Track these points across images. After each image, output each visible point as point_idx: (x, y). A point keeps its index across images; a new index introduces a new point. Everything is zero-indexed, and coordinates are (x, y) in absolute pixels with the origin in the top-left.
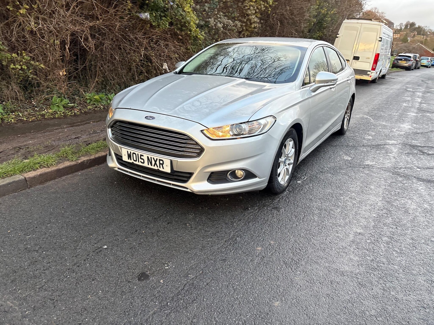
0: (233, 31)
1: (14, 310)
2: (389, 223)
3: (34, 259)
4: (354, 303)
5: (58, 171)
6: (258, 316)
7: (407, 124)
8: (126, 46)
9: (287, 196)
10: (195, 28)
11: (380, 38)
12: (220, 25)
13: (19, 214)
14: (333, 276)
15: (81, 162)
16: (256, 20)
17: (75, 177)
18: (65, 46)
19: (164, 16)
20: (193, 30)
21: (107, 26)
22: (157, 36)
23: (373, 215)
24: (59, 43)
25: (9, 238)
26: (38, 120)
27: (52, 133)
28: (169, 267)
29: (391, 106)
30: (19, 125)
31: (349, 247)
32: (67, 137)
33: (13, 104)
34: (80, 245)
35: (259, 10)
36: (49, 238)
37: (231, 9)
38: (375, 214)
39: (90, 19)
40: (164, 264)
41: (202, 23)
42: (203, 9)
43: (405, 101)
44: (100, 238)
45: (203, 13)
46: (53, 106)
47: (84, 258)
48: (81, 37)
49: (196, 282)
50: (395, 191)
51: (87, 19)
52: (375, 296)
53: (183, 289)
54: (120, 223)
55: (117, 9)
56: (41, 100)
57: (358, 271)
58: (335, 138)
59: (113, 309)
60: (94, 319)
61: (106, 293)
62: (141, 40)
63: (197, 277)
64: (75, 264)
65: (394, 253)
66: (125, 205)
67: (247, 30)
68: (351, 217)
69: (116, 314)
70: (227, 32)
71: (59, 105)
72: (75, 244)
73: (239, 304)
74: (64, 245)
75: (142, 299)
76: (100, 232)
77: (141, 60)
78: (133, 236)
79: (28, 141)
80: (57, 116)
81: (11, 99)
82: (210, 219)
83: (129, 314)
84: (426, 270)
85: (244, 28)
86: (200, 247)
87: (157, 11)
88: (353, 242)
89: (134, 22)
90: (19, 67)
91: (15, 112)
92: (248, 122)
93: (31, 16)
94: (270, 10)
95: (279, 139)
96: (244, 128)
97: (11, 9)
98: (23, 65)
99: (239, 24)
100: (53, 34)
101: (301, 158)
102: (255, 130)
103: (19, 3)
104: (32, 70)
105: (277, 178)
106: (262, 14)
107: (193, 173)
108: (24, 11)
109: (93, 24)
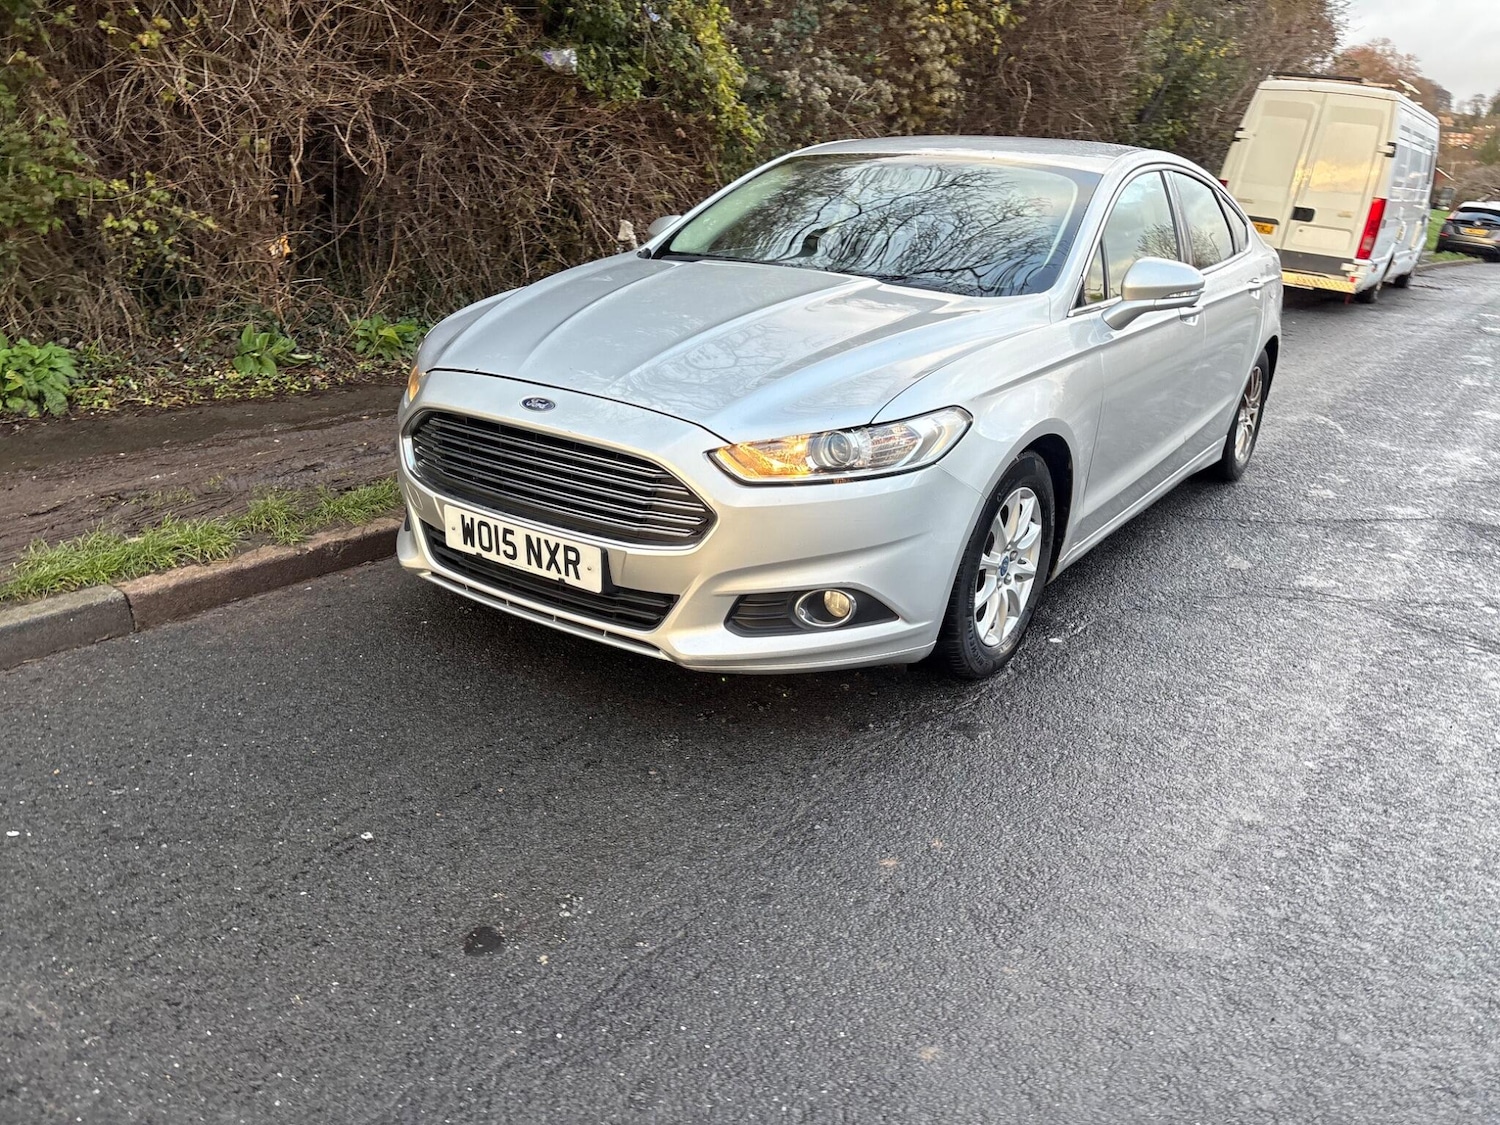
0: (865, 113)
1: (47, 1031)
2: (1362, 793)
3: (129, 865)
4: (1203, 1063)
5: (238, 575)
6: (858, 1092)
7: (1468, 450)
8: (495, 161)
9: (1009, 686)
10: (734, 103)
11: (1390, 144)
12: (820, 93)
13: (97, 715)
14: (1136, 968)
15: (317, 551)
16: (948, 75)
17: (293, 600)
18: (288, 159)
19: (629, 61)
20: (727, 108)
21: (431, 94)
22: (600, 129)
23: (1306, 763)
24: (268, 147)
25: (53, 794)
26: (189, 405)
27: (232, 449)
28: (574, 911)
29: (1415, 386)
30: (127, 419)
31: (1206, 871)
32: (279, 463)
33: (110, 349)
34: (284, 825)
35: (960, 42)
36: (186, 799)
37: (862, 39)
38: (1314, 759)
39: (376, 68)
40: (557, 902)
41: (761, 87)
42: (763, 36)
43: (1471, 370)
44: (354, 804)
45: (765, 51)
46: (243, 361)
47: (294, 869)
48: (343, 129)
49: (658, 966)
50: (1396, 685)
51: (363, 66)
52: (1279, 1044)
53: (611, 989)
54: (424, 758)
55: (466, 34)
56: (204, 340)
57: (1228, 954)
58: (1200, 493)
59: (372, 1045)
60: (304, 1073)
61: (353, 990)
62: (548, 141)
63: (664, 949)
64: (261, 890)
65: (1367, 897)
66: (448, 697)
67: (915, 110)
68: (1226, 768)
69: (379, 1062)
70: (845, 116)
71: (264, 357)
72: (267, 822)
73: (799, 1047)
74: (232, 824)
75: (473, 1014)
76: (357, 786)
77: (545, 210)
78: (463, 803)
79: (149, 473)
80: (253, 393)
81: (104, 332)
82: (729, 755)
83: (421, 1064)
84: (1475, 961)
85: (907, 105)
86: (686, 848)
87: (603, 42)
88: (1223, 853)
89: (524, 78)
90: (132, 225)
91: (115, 376)
92: (871, 425)
93: (176, 53)
94: (999, 41)
95: (982, 488)
96: (854, 447)
97: (112, 30)
98: (145, 218)
99: (889, 90)
100: (249, 116)
101: (1066, 557)
102: (894, 455)
103: (137, 12)
104: (176, 239)
105: (972, 624)
106: (969, 56)
107: (677, 596)
108: (154, 37)
109: (385, 83)
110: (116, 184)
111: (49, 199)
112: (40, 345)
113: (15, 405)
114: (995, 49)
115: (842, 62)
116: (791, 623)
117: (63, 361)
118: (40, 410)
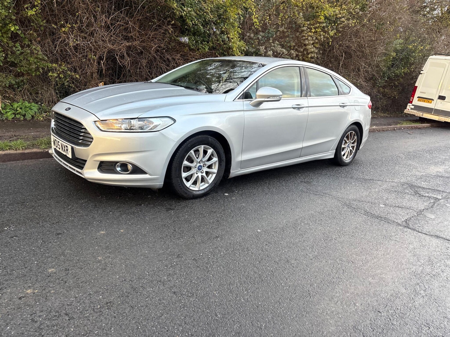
12: (269, 53)
16: (314, 50)
19: (207, 41)
21: (144, 47)
24: (96, 58)
35: (319, 41)
37: (288, 39)
41: (252, 50)
42: (256, 37)
45: (255, 41)
48: (117, 55)
51: (125, 39)
55: (155, 32)
85: (301, 58)
87: (199, 36)
89: (173, 44)
90: (55, 75)
91: (48, 112)
92: (137, 118)
93: (72, 33)
94: (331, 40)
95: (176, 140)
96: (133, 124)
97: (55, 27)
98: (60, 74)
99: (295, 53)
100: (91, 50)
101: (235, 171)
102: (145, 127)
103: (62, 23)
104: (69, 79)
105: (179, 181)
106: (322, 45)
107: (87, 160)
108: (67, 29)
109: (130, 44)
110: (54, 65)
111: (34, 67)
112: (31, 103)
113: (18, 116)
114: (330, 43)
115: (280, 45)
116: (114, 171)
117: (35, 107)
118: (24, 118)
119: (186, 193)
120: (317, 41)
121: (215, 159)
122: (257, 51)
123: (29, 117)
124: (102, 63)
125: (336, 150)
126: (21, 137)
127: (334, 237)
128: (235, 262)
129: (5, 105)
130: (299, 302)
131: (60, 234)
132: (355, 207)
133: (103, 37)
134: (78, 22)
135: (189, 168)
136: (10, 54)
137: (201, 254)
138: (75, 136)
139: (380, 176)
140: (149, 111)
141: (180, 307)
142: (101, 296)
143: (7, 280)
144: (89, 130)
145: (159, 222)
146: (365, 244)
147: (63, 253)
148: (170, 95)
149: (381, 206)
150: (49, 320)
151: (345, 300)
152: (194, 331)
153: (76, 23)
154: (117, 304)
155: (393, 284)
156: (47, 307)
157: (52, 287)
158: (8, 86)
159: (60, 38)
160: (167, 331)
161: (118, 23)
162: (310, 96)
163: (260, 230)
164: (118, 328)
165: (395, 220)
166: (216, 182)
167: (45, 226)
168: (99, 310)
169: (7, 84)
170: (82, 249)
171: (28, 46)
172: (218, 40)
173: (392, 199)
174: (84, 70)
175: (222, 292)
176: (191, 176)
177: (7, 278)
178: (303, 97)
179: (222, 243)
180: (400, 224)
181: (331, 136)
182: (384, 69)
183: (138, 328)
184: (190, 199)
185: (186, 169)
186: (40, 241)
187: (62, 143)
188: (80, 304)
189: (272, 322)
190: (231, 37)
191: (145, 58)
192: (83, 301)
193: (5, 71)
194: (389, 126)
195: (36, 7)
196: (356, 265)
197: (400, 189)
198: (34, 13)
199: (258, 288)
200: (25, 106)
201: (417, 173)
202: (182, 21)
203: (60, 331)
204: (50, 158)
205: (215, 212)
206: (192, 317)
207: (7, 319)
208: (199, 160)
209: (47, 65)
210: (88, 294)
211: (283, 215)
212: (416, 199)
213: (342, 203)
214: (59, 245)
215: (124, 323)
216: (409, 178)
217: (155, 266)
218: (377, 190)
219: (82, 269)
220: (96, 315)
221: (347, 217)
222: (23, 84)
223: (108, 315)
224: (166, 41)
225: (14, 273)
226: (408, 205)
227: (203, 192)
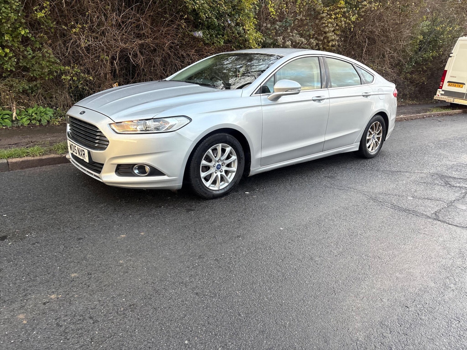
5: (40, 160)
12: (288, 43)
16: (335, 37)
19: (222, 35)
21: (157, 44)
24: (109, 58)
28: (30, 235)
33: (64, 110)
35: (340, 27)
37: (306, 27)
41: (270, 42)
42: (273, 27)
44: (10, 209)
45: (273, 31)
48: (130, 54)
51: (138, 37)
54: (39, 202)
55: (167, 28)
63: (41, 246)
66: (62, 190)
67: (324, 48)
76: (16, 206)
78: (36, 212)
82: (115, 209)
87: (214, 29)
89: (187, 40)
90: (69, 78)
91: (63, 117)
92: (152, 119)
93: (83, 34)
94: (353, 26)
95: (193, 140)
96: (148, 125)
97: (66, 28)
98: (73, 76)
99: (315, 42)
100: (103, 50)
101: (255, 169)
102: (161, 127)
103: (73, 23)
104: (82, 82)
105: (198, 181)
106: (343, 31)
107: (104, 164)
108: (77, 30)
109: (143, 41)
110: (67, 67)
111: (46, 70)
112: (46, 108)
113: (33, 122)
114: (352, 29)
115: (299, 34)
116: (132, 174)
117: (50, 112)
118: (40, 124)
119: (206, 193)
120: (337, 27)
121: (234, 157)
122: (275, 42)
123: (44, 122)
124: (115, 63)
125: (361, 142)
126: (38, 143)
127: (359, 232)
128: (258, 261)
129: (20, 111)
130: (323, 299)
131: (82, 239)
132: (381, 201)
133: (115, 36)
134: (89, 21)
135: (208, 168)
136: (22, 58)
137: (223, 254)
138: (91, 139)
139: (408, 167)
140: (164, 111)
141: (203, 307)
142: (124, 298)
143: (30, 287)
144: (105, 133)
145: (180, 223)
146: (392, 238)
147: (85, 258)
148: (185, 93)
149: (409, 198)
150: (73, 324)
151: (371, 295)
152: (217, 330)
153: (87, 23)
154: (140, 306)
155: (422, 278)
156: (71, 311)
157: (75, 292)
158: (21, 91)
159: (72, 39)
160: (191, 331)
161: (130, 20)
162: (331, 87)
163: (283, 227)
164: (142, 329)
165: (424, 213)
166: (236, 181)
167: (66, 231)
168: (123, 312)
169: (21, 89)
170: (103, 253)
171: (40, 49)
172: (233, 33)
173: (420, 190)
174: (97, 71)
175: (245, 292)
176: (210, 175)
177: (30, 284)
178: (324, 88)
179: (244, 242)
180: (429, 217)
181: (355, 128)
182: (411, 54)
183: (162, 328)
184: (210, 199)
185: (205, 169)
186: (62, 247)
187: (79, 147)
188: (104, 307)
189: (296, 320)
190: (247, 28)
191: (159, 56)
192: (107, 304)
193: (18, 76)
194: (418, 114)
195: (45, 9)
196: (383, 261)
197: (429, 180)
198: (43, 15)
199: (282, 286)
200: (40, 111)
201: (448, 163)
202: (195, 15)
203: (85, 334)
204: (68, 163)
205: (236, 212)
206: (215, 317)
207: (33, 324)
208: (217, 159)
209: (59, 67)
210: (111, 296)
211: (306, 211)
212: (447, 190)
213: (367, 197)
214: (80, 250)
215: (148, 324)
216: (439, 169)
217: (177, 267)
218: (404, 182)
219: (104, 272)
220: (120, 318)
221: (373, 211)
222: (36, 88)
223: (132, 317)
224: (179, 37)
225: (38, 279)
226: (438, 196)
227: (223, 191)
